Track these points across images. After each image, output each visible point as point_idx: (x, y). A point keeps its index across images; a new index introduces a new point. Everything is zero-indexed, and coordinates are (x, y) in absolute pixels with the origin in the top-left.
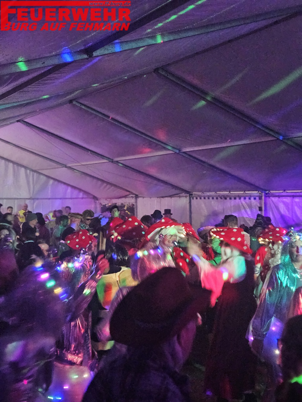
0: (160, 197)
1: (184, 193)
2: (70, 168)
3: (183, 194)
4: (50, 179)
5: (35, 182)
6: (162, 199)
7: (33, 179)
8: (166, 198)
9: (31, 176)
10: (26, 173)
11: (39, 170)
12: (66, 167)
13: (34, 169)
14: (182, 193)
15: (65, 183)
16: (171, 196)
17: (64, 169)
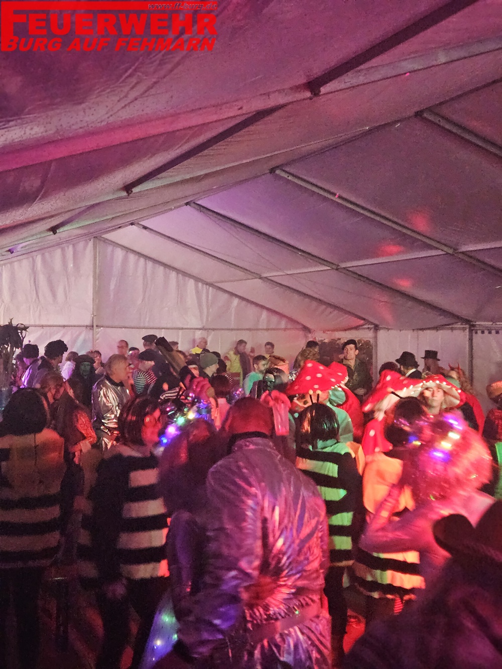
0: (417, 329)
1: (460, 323)
2: (266, 279)
3: (459, 325)
4: (234, 297)
5: (210, 301)
6: (420, 332)
7: (207, 296)
8: (428, 331)
9: (205, 291)
10: (197, 287)
11: (216, 282)
12: (261, 278)
13: (208, 281)
14: (457, 323)
15: (257, 305)
16: (436, 328)
17: (258, 281)
